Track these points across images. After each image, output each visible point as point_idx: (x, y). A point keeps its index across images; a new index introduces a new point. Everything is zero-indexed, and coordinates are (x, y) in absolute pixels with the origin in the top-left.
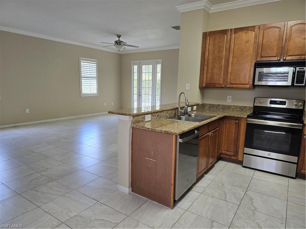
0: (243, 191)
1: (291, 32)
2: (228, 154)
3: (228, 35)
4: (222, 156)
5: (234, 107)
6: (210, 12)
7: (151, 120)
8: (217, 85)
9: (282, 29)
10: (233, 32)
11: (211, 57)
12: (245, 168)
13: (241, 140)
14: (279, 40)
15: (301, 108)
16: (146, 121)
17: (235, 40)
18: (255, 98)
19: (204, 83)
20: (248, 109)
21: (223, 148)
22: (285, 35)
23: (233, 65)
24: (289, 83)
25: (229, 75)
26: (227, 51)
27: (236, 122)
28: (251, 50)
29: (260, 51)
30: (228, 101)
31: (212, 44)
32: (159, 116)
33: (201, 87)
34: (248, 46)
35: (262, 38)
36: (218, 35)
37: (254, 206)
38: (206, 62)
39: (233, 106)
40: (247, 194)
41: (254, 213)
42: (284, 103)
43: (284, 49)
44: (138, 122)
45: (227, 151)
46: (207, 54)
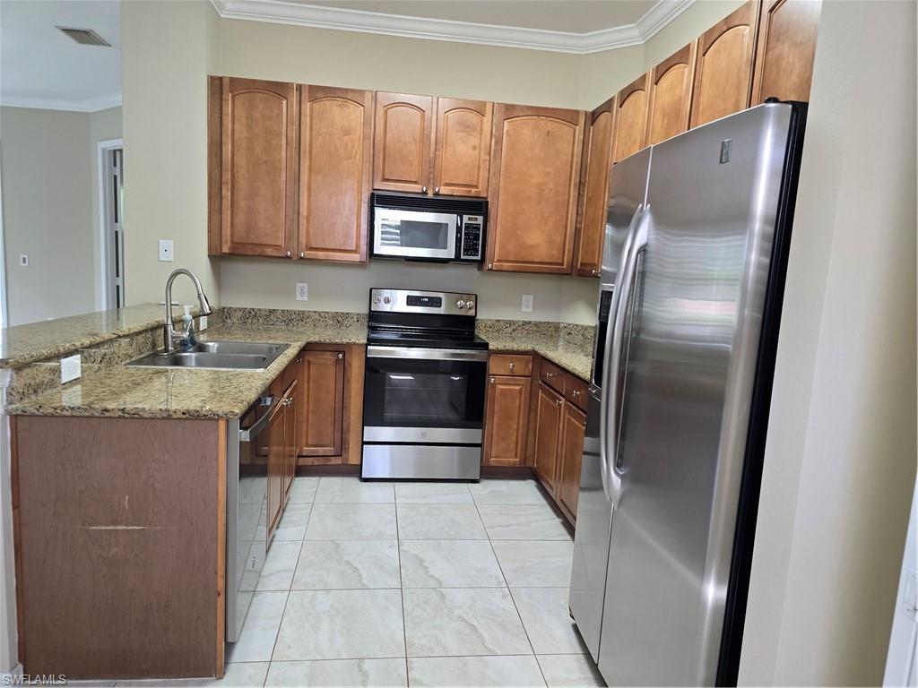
0: (391, 547)
1: (447, 125)
2: (320, 454)
3: (292, 102)
4: (302, 462)
5: (317, 316)
6: (222, 16)
7: (82, 377)
8: (269, 251)
9: (427, 114)
10: (305, 95)
11: (241, 160)
12: (368, 483)
13: (352, 407)
14: (422, 141)
15: (472, 313)
16: (63, 382)
17: (314, 120)
18: (371, 290)
19: (226, 242)
20: (355, 319)
21: (304, 440)
22: (434, 130)
23: (312, 192)
24: (449, 252)
25: (303, 222)
26: (292, 150)
27: (337, 360)
28: (358, 156)
29: (381, 164)
30: (298, 299)
31: (243, 120)
32: (108, 357)
33: (213, 253)
34: (350, 144)
35: (382, 127)
36: (260, 95)
37: (432, 576)
38: (227, 176)
39: (315, 312)
40: (404, 551)
41: (443, 596)
42: (435, 302)
43: (434, 166)
44: (35, 392)
45: (316, 446)
46: (227, 149)
